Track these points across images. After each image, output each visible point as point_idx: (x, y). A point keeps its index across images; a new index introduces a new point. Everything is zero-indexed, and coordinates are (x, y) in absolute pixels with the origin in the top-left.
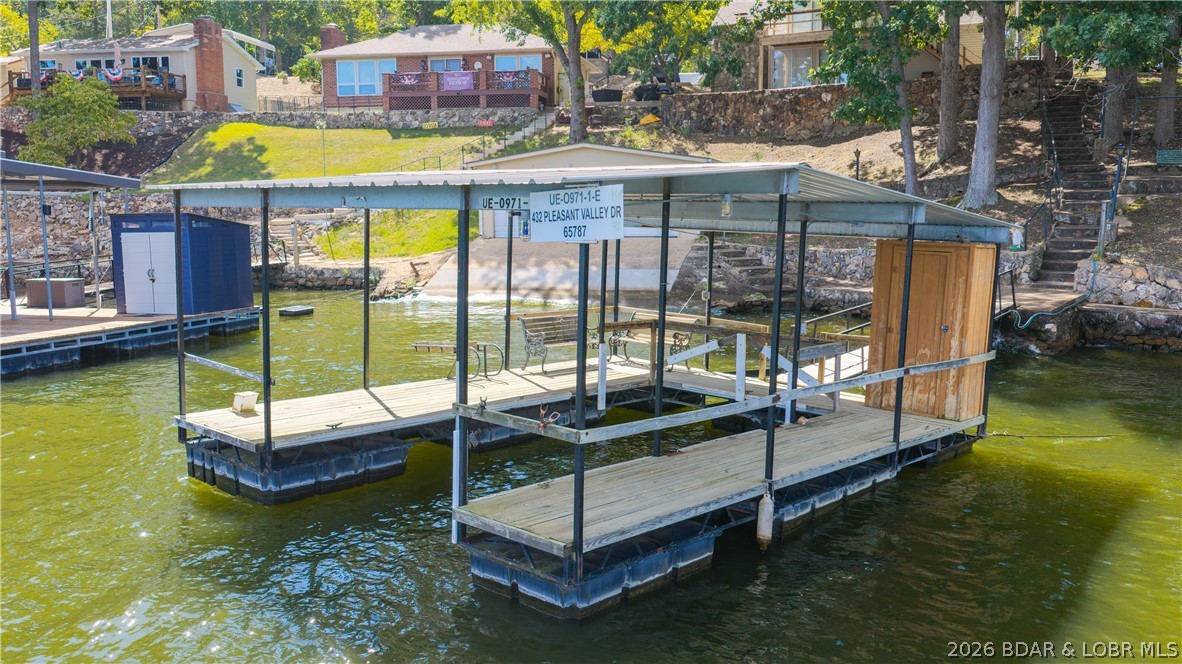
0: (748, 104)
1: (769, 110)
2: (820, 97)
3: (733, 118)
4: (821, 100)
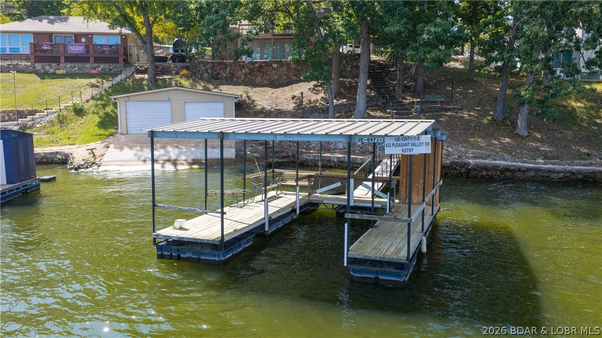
0: (237, 67)
1: (247, 70)
3: (229, 73)
4: (272, 67)
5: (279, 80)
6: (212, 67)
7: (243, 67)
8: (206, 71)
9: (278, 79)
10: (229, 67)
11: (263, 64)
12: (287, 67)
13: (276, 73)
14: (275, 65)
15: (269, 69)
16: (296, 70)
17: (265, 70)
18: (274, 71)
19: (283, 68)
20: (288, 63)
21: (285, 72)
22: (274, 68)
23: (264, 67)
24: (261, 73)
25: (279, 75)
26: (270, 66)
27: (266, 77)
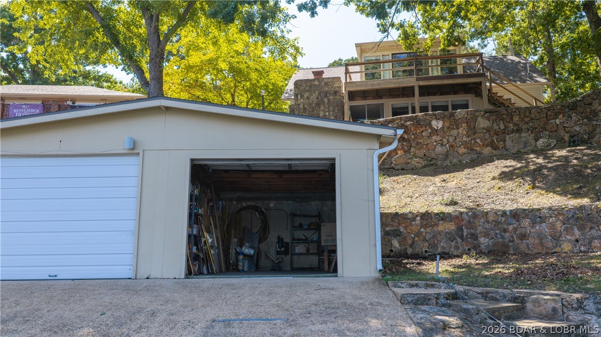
2: (430, 124)
4: (431, 127)
5: (450, 158)
9: (447, 156)
11: (408, 123)
12: (469, 126)
13: (440, 142)
14: (438, 123)
15: (422, 132)
16: (492, 132)
17: (413, 136)
18: (434, 137)
19: (458, 128)
20: (469, 116)
21: (464, 139)
22: (436, 130)
23: (412, 129)
24: (405, 143)
25: (447, 146)
26: (426, 127)
27: (417, 152)
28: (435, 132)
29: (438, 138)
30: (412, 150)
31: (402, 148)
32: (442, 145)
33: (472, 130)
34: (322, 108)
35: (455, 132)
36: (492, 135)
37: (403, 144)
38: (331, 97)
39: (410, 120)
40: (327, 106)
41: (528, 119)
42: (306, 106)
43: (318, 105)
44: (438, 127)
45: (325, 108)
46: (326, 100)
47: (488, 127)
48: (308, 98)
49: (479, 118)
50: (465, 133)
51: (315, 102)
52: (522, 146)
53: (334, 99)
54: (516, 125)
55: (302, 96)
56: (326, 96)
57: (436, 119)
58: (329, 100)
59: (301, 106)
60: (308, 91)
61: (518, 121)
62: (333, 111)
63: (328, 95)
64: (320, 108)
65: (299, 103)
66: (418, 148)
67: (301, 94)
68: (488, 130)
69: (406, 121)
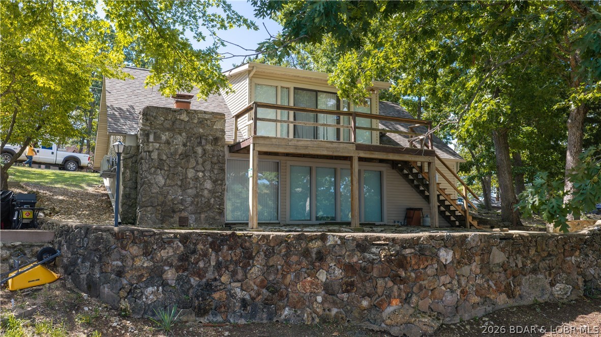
0: (294, 258)
1: (338, 272)
2: (437, 255)
3: (262, 285)
4: (439, 261)
5: (461, 311)
6: (184, 258)
7: (321, 257)
8: (155, 276)
9: (457, 308)
10: (260, 259)
11: (408, 251)
12: (482, 261)
13: (449, 286)
14: (448, 255)
15: (426, 268)
16: (508, 272)
17: (413, 275)
18: (442, 278)
19: (470, 264)
20: (482, 245)
21: (478, 281)
22: (445, 266)
23: (413, 262)
24: (402, 286)
25: (458, 292)
26: (432, 260)
27: (420, 302)
28: (443, 268)
29: (448, 279)
30: (414, 299)
31: (399, 295)
32: (452, 291)
33: (486, 268)
34: (193, 162)
35: (466, 270)
36: (509, 275)
37: (399, 288)
38: (209, 147)
39: (410, 247)
40: (200, 161)
41: (546, 254)
42: (164, 157)
43: (186, 156)
44: (446, 260)
45: (197, 163)
46: (199, 150)
47: (504, 264)
48: (168, 143)
49: (494, 248)
50: (478, 271)
51: (180, 152)
52: (538, 293)
53: (213, 151)
54: (533, 261)
55: (157, 138)
56: (200, 144)
57: (446, 247)
58: (204, 150)
59: (155, 155)
60: (168, 130)
61: (534, 255)
62: (212, 171)
63: (203, 142)
64: (188, 161)
65: (151, 149)
66: (422, 296)
67: (155, 133)
68: (504, 266)
69: (405, 248)
